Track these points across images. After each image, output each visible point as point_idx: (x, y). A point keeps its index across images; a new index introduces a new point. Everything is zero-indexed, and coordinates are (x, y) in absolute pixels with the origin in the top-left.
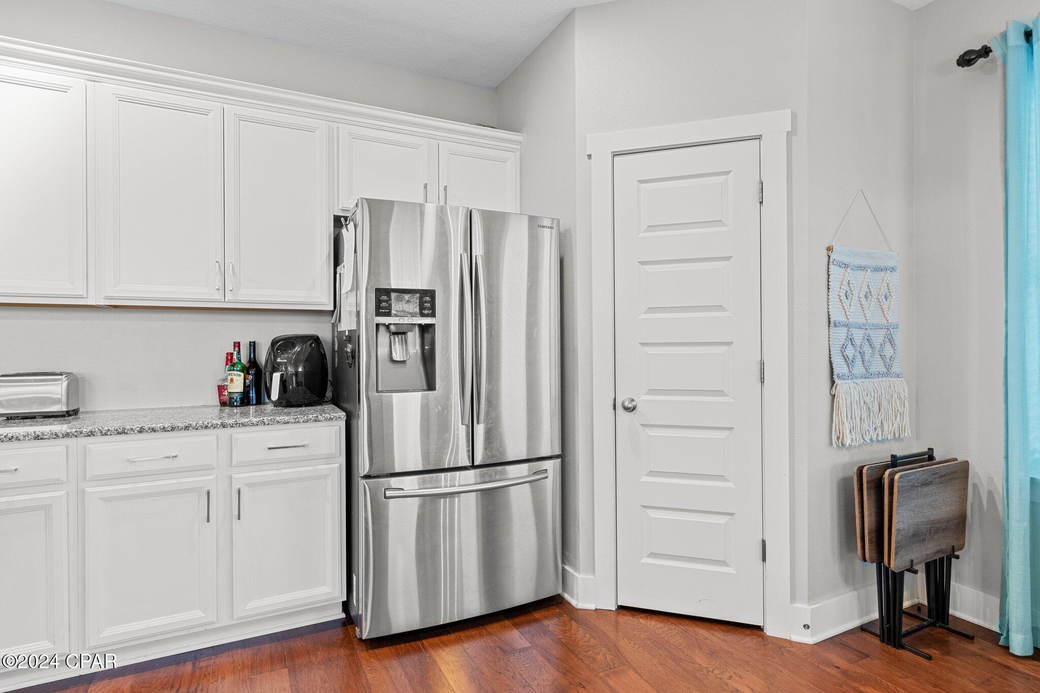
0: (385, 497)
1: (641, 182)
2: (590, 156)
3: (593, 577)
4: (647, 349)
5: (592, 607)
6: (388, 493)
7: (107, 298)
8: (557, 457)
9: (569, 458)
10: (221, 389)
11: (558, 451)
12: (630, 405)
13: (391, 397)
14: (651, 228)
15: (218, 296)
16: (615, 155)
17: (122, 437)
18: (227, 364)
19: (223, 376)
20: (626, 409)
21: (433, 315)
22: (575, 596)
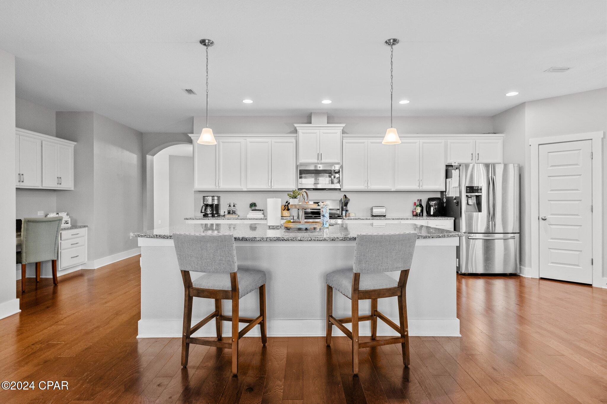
0: (468, 238)
1: (549, 152)
2: (530, 145)
3: (531, 269)
4: (550, 202)
5: (531, 277)
6: (469, 237)
7: (396, 189)
8: (518, 233)
9: (522, 234)
10: (413, 212)
11: (518, 231)
12: (544, 218)
13: (473, 214)
14: (552, 166)
15: (418, 188)
16: (539, 145)
17: (407, 220)
18: (414, 205)
19: (413, 208)
20: (543, 219)
21: (481, 192)
22: (524, 274)
